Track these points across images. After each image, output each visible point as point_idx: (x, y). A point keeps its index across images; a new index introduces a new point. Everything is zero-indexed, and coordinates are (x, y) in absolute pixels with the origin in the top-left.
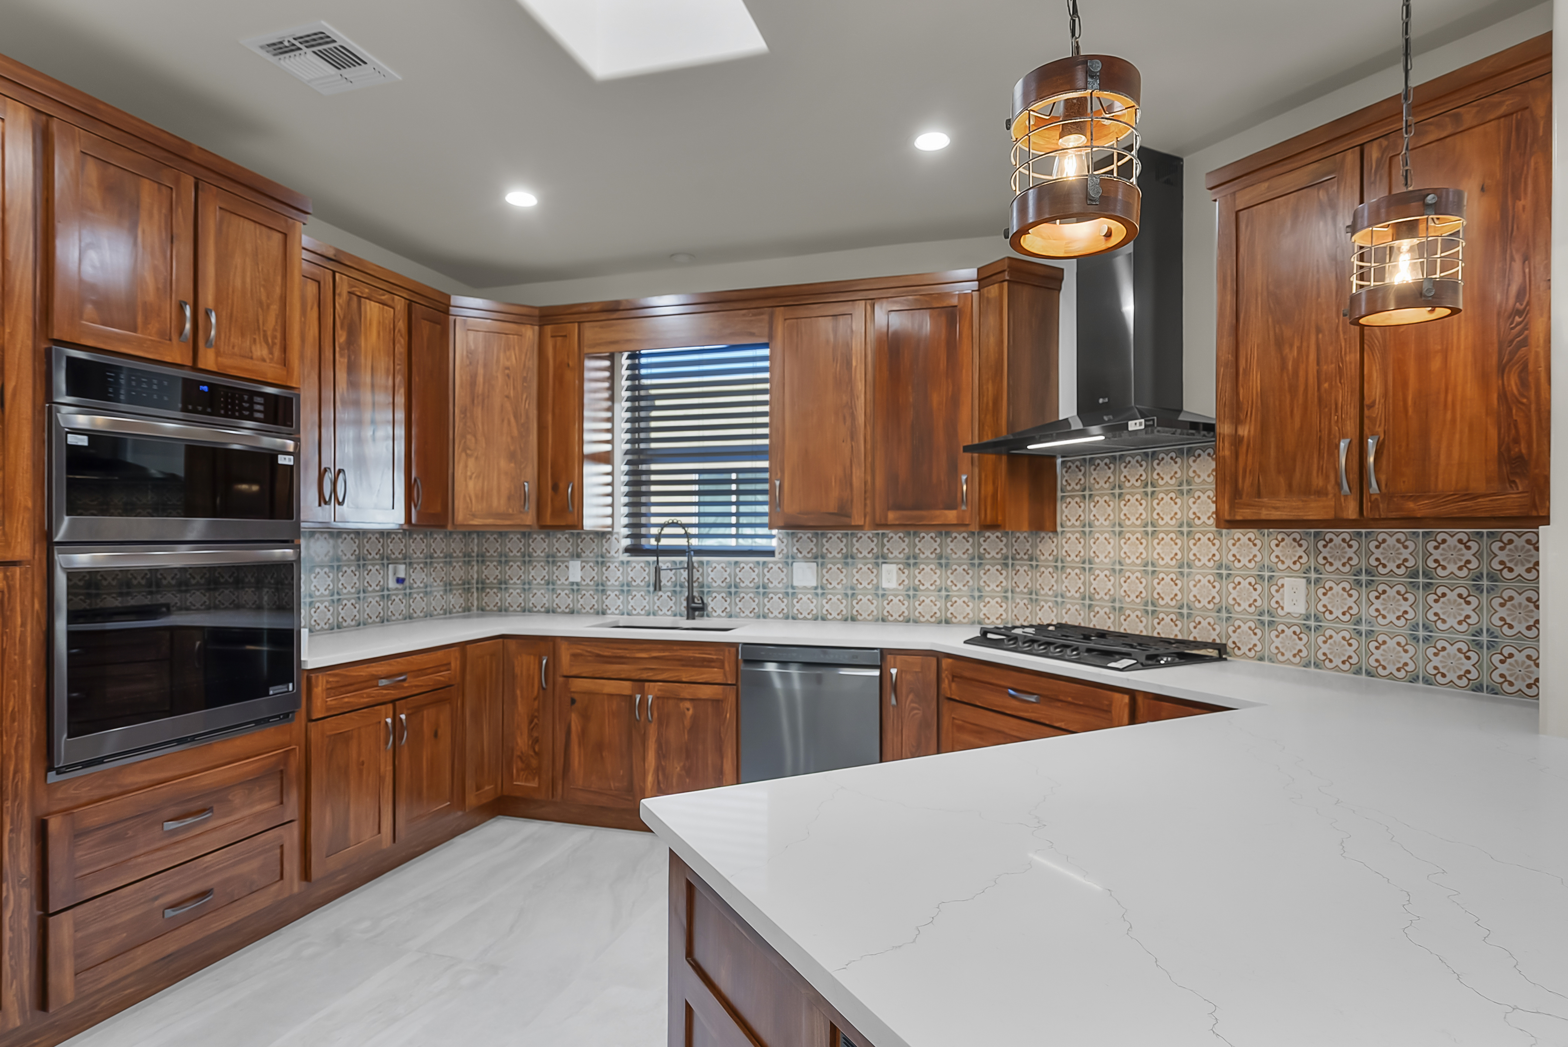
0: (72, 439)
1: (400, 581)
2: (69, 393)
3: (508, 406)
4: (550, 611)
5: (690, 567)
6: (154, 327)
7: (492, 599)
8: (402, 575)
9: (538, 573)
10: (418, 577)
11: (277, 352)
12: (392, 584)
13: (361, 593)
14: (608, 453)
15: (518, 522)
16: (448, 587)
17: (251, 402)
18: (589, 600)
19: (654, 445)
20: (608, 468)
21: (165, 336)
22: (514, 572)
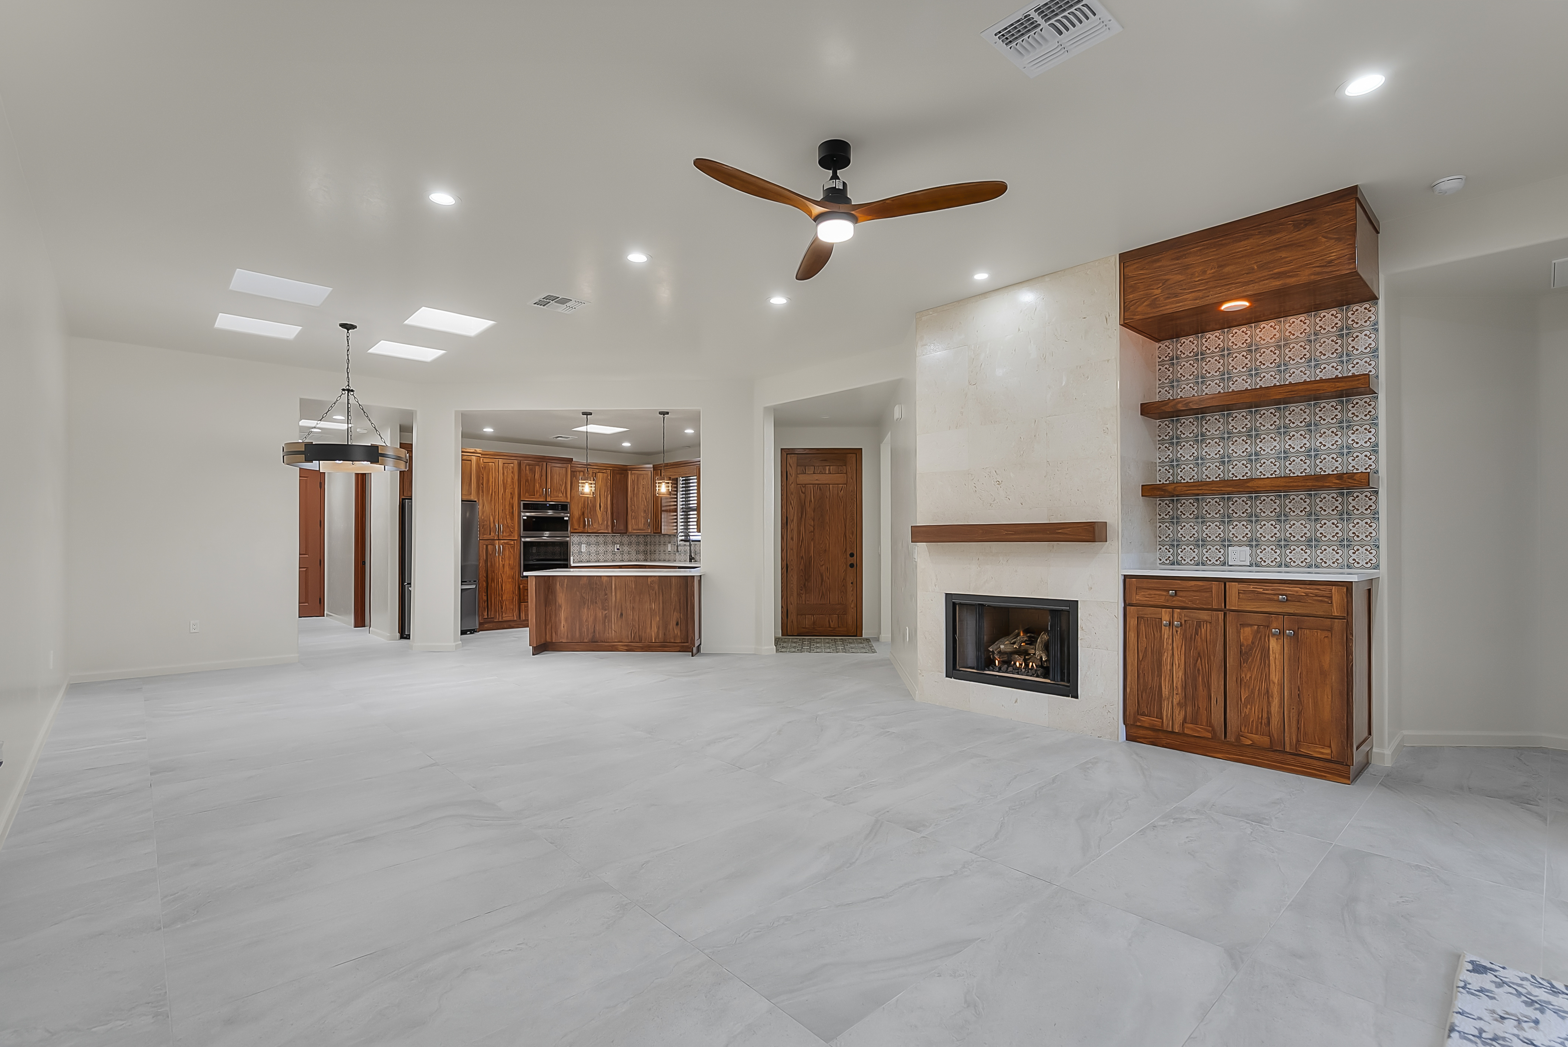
0: (524, 518)
1: (618, 549)
2: (524, 509)
3: (643, 496)
4: (664, 560)
5: (690, 545)
6: (538, 494)
7: (653, 557)
8: (618, 547)
9: (662, 548)
10: (626, 548)
11: (564, 494)
12: (616, 550)
13: (605, 552)
14: (675, 508)
15: (646, 532)
16: (638, 552)
17: (558, 507)
18: (672, 557)
19: (691, 506)
20: (676, 514)
21: (540, 496)
22: (657, 547)
